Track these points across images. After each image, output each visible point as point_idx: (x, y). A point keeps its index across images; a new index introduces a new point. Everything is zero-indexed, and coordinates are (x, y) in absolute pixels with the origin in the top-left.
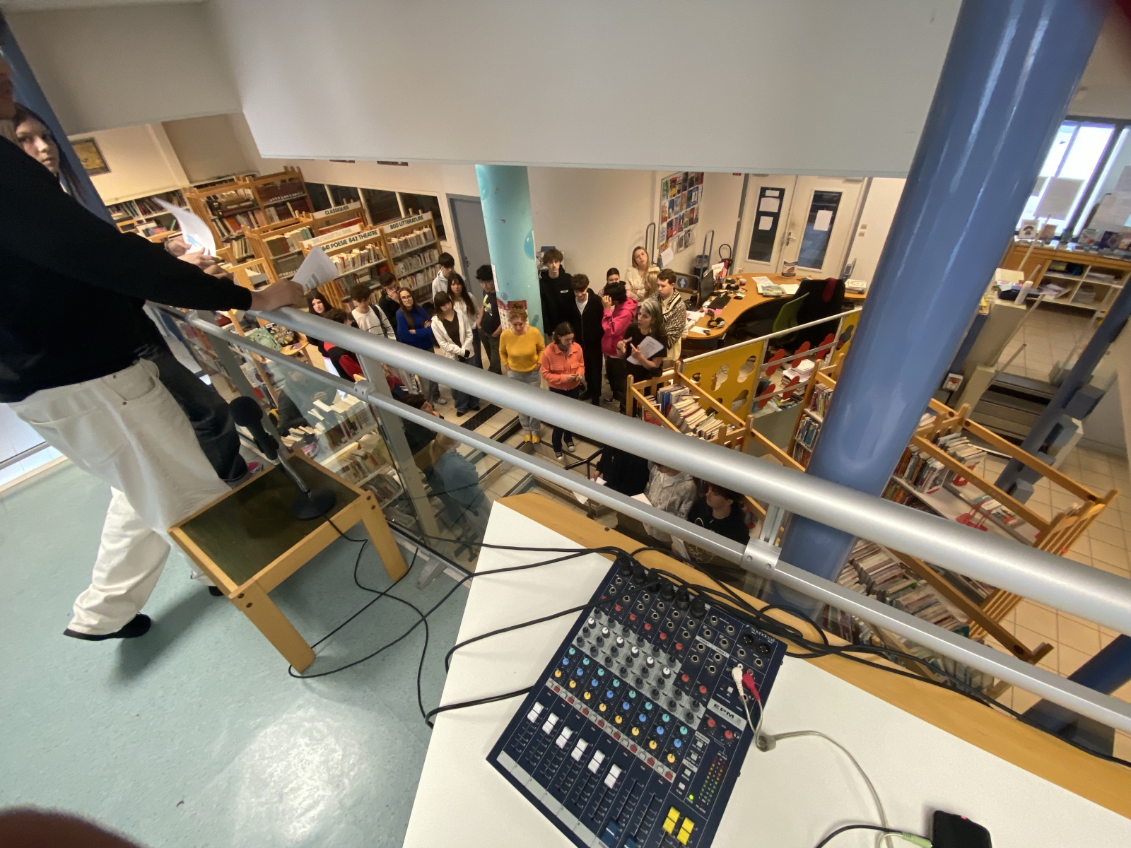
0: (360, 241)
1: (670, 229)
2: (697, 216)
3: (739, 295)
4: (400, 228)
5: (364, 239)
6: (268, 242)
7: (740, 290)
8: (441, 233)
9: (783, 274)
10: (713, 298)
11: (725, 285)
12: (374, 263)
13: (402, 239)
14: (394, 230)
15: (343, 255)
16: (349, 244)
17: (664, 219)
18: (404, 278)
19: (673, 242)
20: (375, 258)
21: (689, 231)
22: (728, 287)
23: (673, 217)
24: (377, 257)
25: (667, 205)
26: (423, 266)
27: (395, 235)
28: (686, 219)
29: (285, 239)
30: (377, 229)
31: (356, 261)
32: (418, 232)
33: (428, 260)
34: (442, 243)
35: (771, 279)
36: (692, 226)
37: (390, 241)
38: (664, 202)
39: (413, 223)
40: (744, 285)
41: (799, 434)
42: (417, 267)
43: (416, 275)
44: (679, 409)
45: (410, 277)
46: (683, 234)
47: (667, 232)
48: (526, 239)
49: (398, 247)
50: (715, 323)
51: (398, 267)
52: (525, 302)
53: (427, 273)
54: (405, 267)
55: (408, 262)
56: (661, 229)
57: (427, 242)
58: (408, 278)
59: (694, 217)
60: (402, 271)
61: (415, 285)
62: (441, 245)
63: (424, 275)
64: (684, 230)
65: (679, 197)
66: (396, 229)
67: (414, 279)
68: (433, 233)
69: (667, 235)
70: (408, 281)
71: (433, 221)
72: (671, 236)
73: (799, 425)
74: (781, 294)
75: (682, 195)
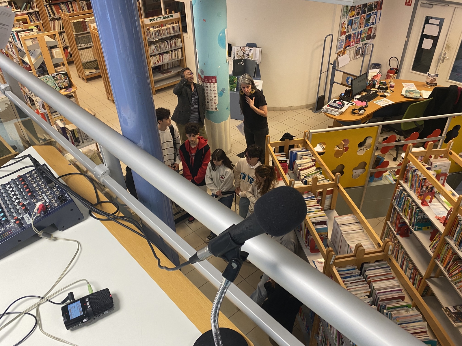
1: (348, 40)
2: (374, 33)
3: (385, 94)
4: (156, 21)
7: (388, 91)
8: (185, 30)
9: (427, 83)
10: (364, 94)
11: (377, 86)
13: (158, 29)
14: (152, 22)
17: (343, 33)
19: (351, 51)
21: (366, 44)
22: (379, 88)
23: (351, 32)
25: (346, 23)
26: (168, 49)
27: (153, 26)
28: (364, 35)
29: (85, 22)
32: (169, 26)
33: (173, 45)
34: (185, 35)
35: (416, 86)
36: (369, 41)
37: (149, 30)
38: (343, 20)
39: (166, 19)
40: (393, 87)
41: (395, 199)
42: (165, 49)
43: (163, 55)
44: (299, 164)
45: (159, 55)
46: (361, 46)
47: (346, 42)
48: (220, 34)
49: (153, 34)
50: (358, 111)
51: (151, 48)
52: (215, 77)
53: (171, 54)
54: (156, 48)
55: (159, 45)
56: (339, 40)
57: (174, 33)
58: (157, 56)
59: (372, 34)
60: (153, 51)
61: (162, 62)
62: (184, 36)
63: (169, 55)
64: (361, 43)
65: (358, 17)
66: (154, 22)
67: (162, 57)
68: (179, 28)
69: (345, 45)
70: (157, 58)
71: (180, 19)
72: (349, 46)
73: (395, 193)
74: (418, 97)
75: (361, 17)
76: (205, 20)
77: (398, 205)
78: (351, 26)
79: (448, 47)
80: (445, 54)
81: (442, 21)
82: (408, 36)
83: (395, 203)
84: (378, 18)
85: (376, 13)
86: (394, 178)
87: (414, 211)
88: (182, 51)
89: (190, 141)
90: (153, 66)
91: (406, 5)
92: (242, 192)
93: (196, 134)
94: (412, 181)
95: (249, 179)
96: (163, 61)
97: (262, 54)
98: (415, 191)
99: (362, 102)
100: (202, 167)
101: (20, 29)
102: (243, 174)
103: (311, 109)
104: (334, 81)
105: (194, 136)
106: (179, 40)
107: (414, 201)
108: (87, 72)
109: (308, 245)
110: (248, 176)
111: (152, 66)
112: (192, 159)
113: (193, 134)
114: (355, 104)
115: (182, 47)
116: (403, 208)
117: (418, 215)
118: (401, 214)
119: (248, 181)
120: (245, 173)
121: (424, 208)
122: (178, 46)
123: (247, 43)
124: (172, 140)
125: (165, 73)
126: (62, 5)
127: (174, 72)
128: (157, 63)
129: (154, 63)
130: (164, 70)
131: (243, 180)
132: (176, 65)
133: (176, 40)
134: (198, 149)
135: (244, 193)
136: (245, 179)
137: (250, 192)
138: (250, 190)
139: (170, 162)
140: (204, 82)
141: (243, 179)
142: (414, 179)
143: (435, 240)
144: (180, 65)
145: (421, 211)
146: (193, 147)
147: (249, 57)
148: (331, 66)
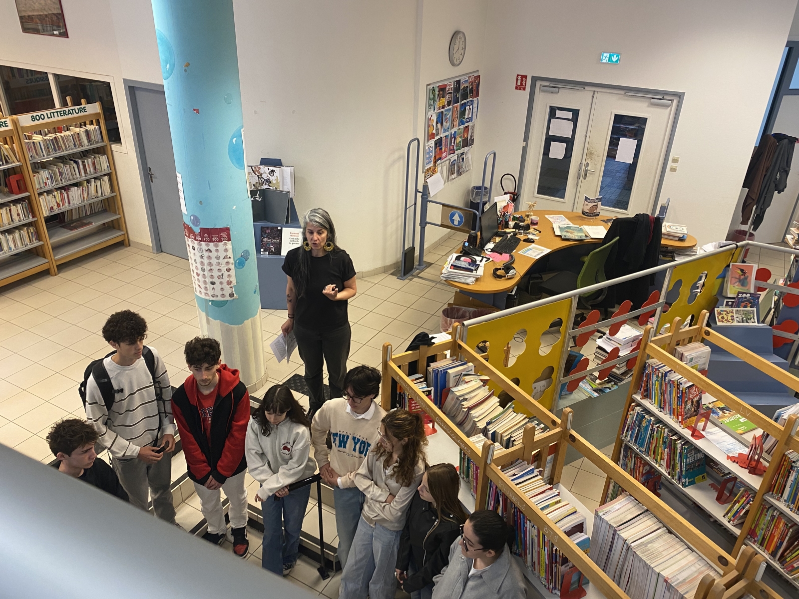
1: (438, 148)
2: (471, 136)
3: (530, 236)
4: (46, 120)
7: (531, 230)
8: (115, 136)
9: (584, 213)
10: (498, 239)
11: (512, 224)
13: (51, 136)
14: (36, 122)
17: (431, 136)
19: (443, 167)
21: (462, 154)
22: (516, 226)
23: (442, 135)
25: (434, 118)
26: (80, 177)
27: (38, 130)
28: (459, 140)
30: (8, 120)
32: (77, 130)
33: (90, 169)
34: (114, 147)
35: (569, 219)
36: (466, 149)
37: (30, 138)
38: (430, 113)
39: (70, 116)
40: (536, 224)
41: (627, 431)
42: (71, 178)
43: (69, 189)
44: (461, 396)
45: (59, 192)
46: (456, 157)
47: (435, 153)
48: (232, 139)
49: (43, 147)
50: (503, 271)
51: (40, 176)
52: (227, 230)
53: (88, 188)
54: (51, 177)
55: (57, 170)
56: (427, 148)
57: (91, 144)
58: (56, 193)
59: (469, 138)
60: (46, 183)
61: (67, 204)
62: (113, 149)
63: (83, 190)
64: (457, 152)
65: (450, 109)
66: (41, 121)
67: (66, 195)
68: (101, 132)
69: (435, 157)
70: (55, 197)
71: (102, 115)
72: (440, 159)
73: (626, 419)
74: (584, 238)
75: (453, 108)
76: (197, 111)
77: (635, 442)
78: (442, 125)
79: (591, 154)
80: (587, 165)
81: (576, 113)
82: (526, 139)
83: (629, 438)
84: (475, 110)
85: (472, 101)
86: (594, 387)
87: (679, 451)
88: (110, 180)
89: (200, 381)
90: (48, 214)
91: (516, 88)
92: (341, 476)
93: (214, 365)
94: (661, 394)
95: (356, 444)
96: (69, 204)
97: (295, 178)
98: (673, 412)
99: (501, 254)
100: (233, 436)
102: (340, 435)
103: (392, 274)
104: (428, 220)
105: (208, 369)
106: (103, 159)
107: (674, 432)
109: (555, 588)
110: (354, 438)
111: (45, 215)
112: (205, 420)
113: (206, 365)
114: (491, 259)
115: (110, 171)
116: (649, 446)
117: (687, 458)
118: (648, 458)
119: (355, 450)
120: (345, 433)
121: (699, 443)
122: (102, 171)
123: (262, 159)
124: (151, 383)
125: (76, 228)
127: (96, 223)
128: (55, 207)
129: (49, 208)
130: (72, 221)
131: (342, 449)
132: (99, 208)
133: (95, 158)
134: (219, 396)
135: (350, 479)
136: (345, 447)
137: (365, 476)
138: (363, 470)
139: (149, 436)
140: (201, 241)
141: (340, 446)
142: (665, 391)
143: (738, 501)
144: (108, 209)
145: (697, 450)
146: (206, 392)
147: (270, 184)
148: (419, 195)
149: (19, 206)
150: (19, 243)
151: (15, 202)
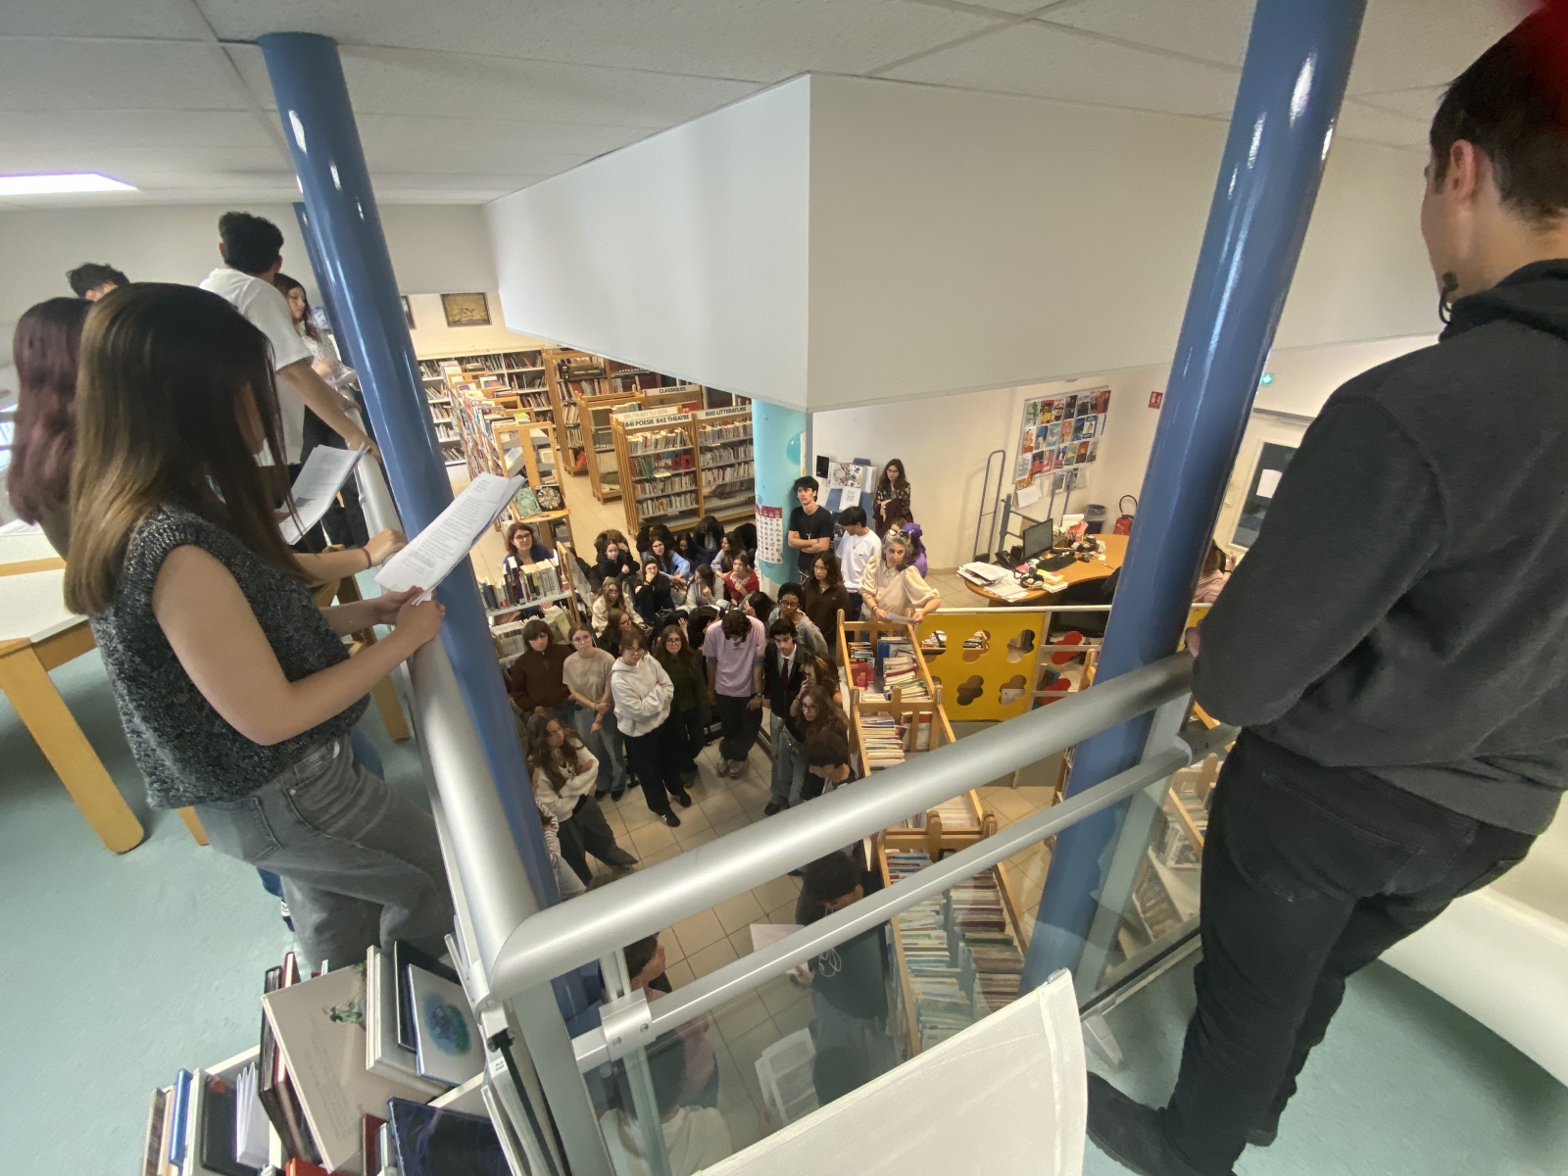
0: (668, 422)
4: (716, 416)
5: (673, 422)
6: (594, 412)
12: (678, 447)
13: (717, 427)
14: (709, 417)
15: (648, 434)
16: (655, 424)
17: (1027, 450)
18: (709, 469)
20: (681, 442)
23: (1044, 448)
24: (683, 442)
25: (1034, 433)
26: (732, 461)
27: (712, 423)
30: (690, 414)
31: (660, 442)
32: (737, 424)
33: (740, 454)
37: (704, 428)
39: (733, 413)
42: (728, 460)
43: (725, 469)
45: (717, 470)
47: (1032, 465)
49: (711, 436)
51: (705, 457)
53: (738, 469)
54: (714, 458)
55: (719, 454)
56: (1023, 460)
57: (744, 435)
58: (715, 471)
60: (708, 463)
61: (721, 479)
63: (735, 470)
66: (712, 416)
67: (724, 473)
69: (1031, 470)
70: (714, 474)
72: (1037, 472)
75: (1063, 423)
78: (1044, 438)
88: (748, 467)
96: (726, 479)
101: (499, 417)
104: (1009, 530)
106: (742, 450)
108: (606, 489)
115: (747, 460)
125: (725, 498)
126: (584, 384)
127: (740, 498)
128: (712, 481)
129: (708, 481)
130: (724, 493)
133: (745, 446)
144: (743, 489)
147: (855, 480)
148: (1002, 504)
149: (688, 477)
150: (683, 503)
151: (686, 474)
